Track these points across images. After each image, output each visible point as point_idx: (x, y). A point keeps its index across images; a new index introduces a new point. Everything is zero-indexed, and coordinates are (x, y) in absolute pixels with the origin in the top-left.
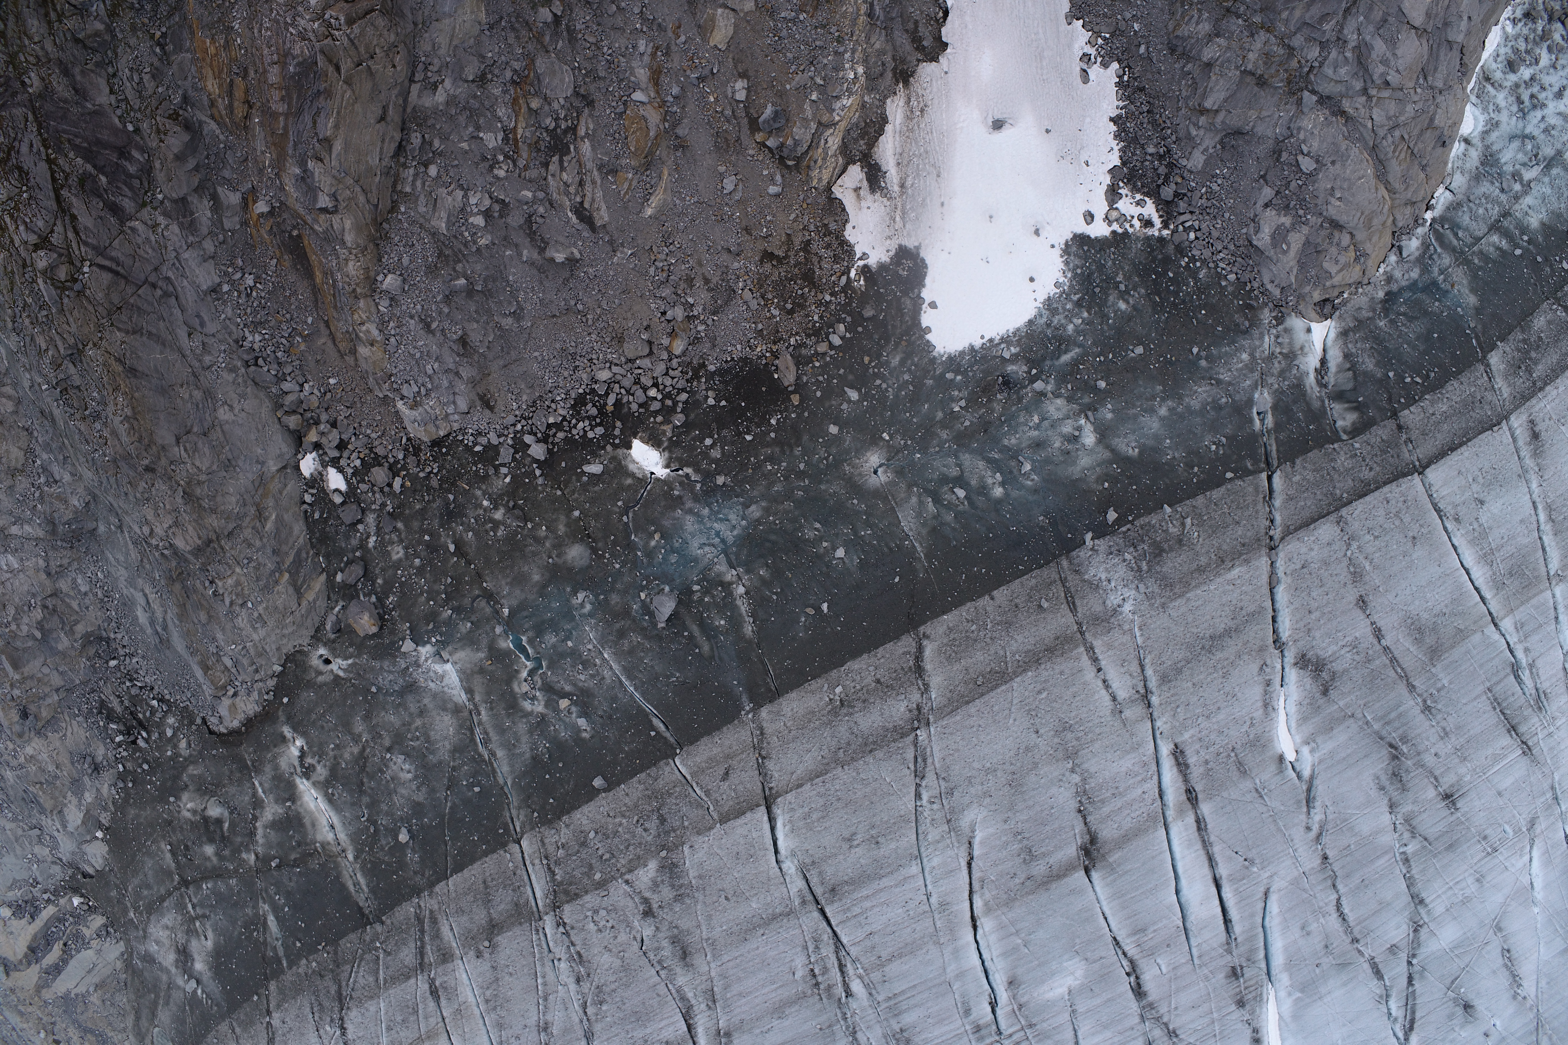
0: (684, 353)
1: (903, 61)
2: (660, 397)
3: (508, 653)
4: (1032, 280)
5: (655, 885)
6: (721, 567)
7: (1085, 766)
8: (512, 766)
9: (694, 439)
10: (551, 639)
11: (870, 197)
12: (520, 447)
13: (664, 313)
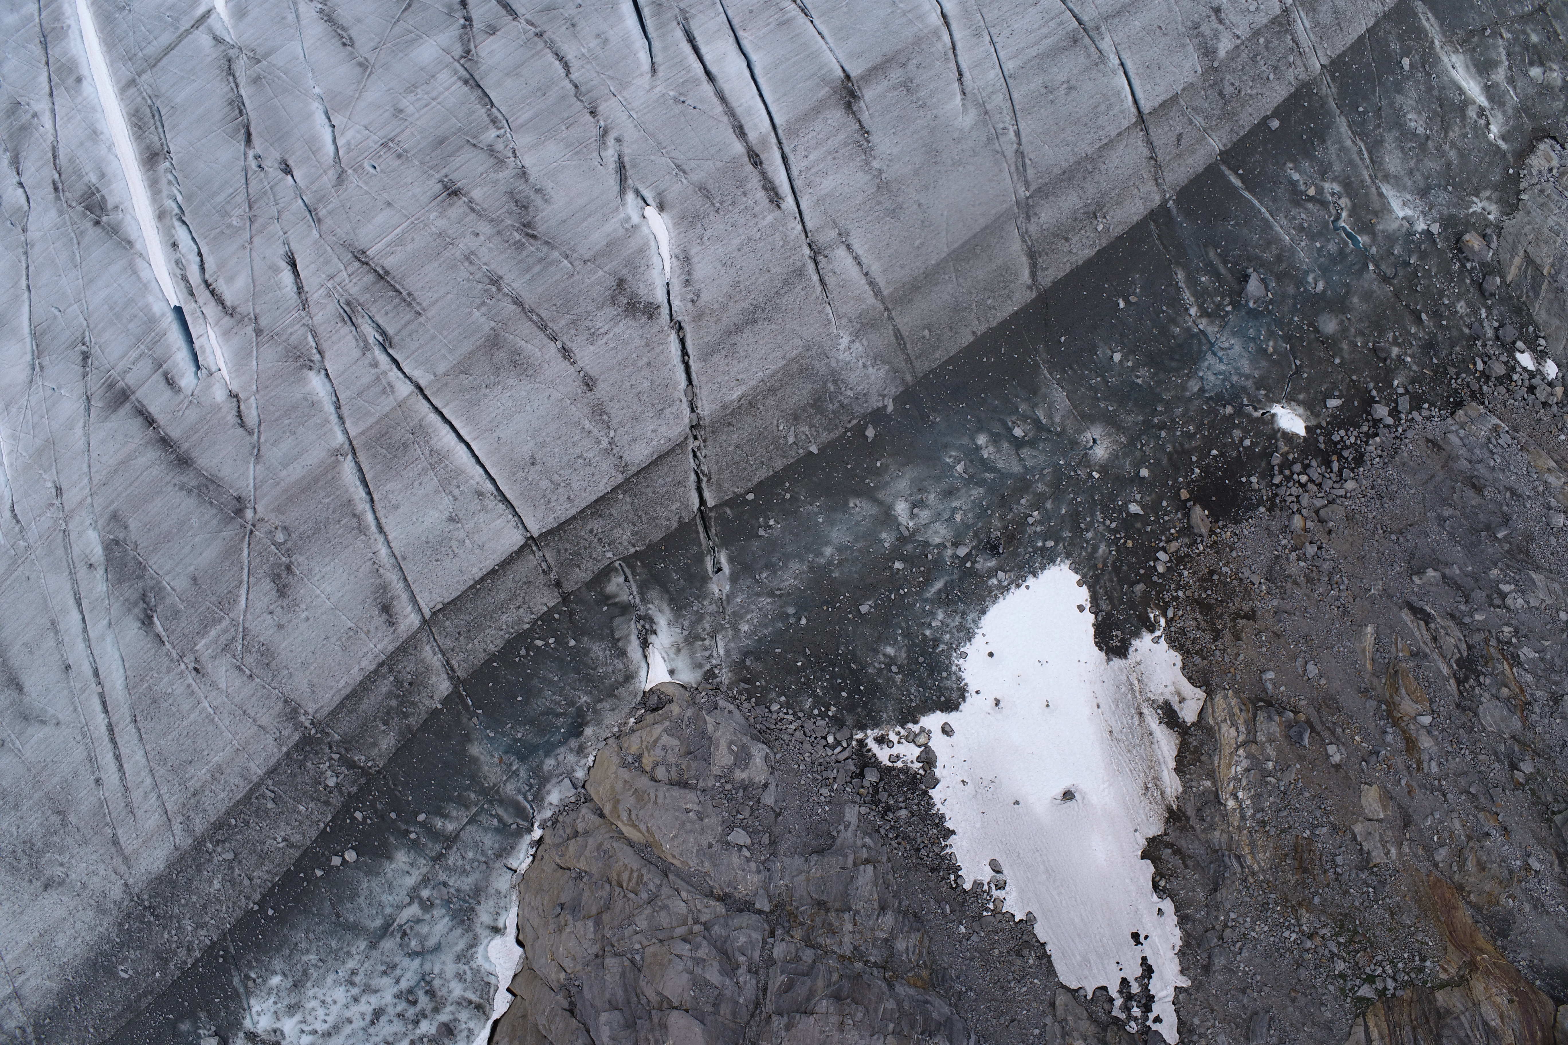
0: (1290, 518)
1: (1183, 829)
2: (1295, 476)
3: (1361, 231)
4: (991, 655)
5: (1216, 35)
6: (1211, 330)
7: (868, 177)
8: (1339, 132)
9: (1257, 444)
10: (1332, 247)
11: (1168, 696)
12: (1394, 413)
13: (1320, 548)
